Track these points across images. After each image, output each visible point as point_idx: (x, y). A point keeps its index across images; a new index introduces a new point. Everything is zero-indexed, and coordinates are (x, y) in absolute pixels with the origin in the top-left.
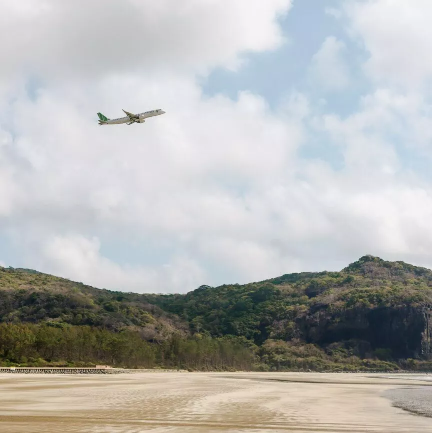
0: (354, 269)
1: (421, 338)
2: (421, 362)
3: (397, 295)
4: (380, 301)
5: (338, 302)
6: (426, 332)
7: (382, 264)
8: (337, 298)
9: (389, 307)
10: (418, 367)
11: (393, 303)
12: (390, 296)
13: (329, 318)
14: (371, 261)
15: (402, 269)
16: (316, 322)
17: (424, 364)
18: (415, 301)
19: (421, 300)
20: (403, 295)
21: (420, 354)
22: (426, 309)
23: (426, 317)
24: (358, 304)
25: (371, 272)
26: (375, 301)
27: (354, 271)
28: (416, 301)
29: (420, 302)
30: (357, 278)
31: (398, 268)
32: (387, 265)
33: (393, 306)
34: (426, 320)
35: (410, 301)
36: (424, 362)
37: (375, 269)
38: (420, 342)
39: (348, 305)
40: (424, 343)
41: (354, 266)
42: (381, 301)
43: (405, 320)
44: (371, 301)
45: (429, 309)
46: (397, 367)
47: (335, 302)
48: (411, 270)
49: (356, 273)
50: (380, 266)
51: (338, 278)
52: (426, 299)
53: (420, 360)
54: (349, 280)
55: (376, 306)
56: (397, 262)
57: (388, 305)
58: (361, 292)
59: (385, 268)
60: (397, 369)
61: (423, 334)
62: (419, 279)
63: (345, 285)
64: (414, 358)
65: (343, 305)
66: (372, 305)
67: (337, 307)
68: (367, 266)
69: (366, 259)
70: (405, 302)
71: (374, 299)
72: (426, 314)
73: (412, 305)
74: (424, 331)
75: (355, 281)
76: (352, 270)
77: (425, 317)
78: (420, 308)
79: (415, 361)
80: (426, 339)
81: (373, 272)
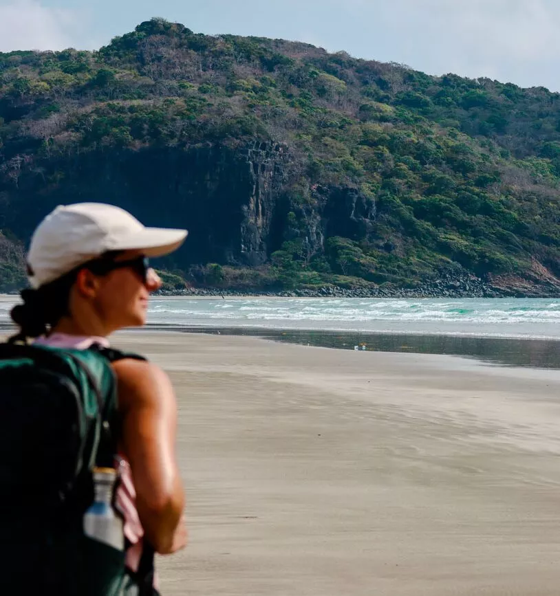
0: (121, 52)
1: (241, 217)
2: (238, 272)
3: (194, 121)
4: (155, 134)
5: (66, 134)
6: (252, 206)
7: (186, 41)
8: (64, 123)
9: (174, 149)
10: (230, 283)
11: (184, 139)
12: (180, 123)
13: (39, 170)
14: (162, 33)
15: (230, 55)
16: (12, 180)
17: (241, 276)
18: (233, 136)
19: (246, 132)
20: (207, 121)
21: (237, 254)
22: (257, 154)
23: (256, 171)
24: (106, 140)
25: (159, 59)
26: (145, 132)
27: (120, 57)
28: (236, 136)
29: (245, 137)
30: (123, 74)
31: (222, 53)
32: (199, 44)
33: (184, 144)
34: (254, 177)
35: (223, 135)
36: (245, 271)
37: (168, 52)
38: (240, 227)
39: (84, 142)
40: (249, 230)
41: (123, 45)
42: (160, 133)
43: (208, 177)
44: (137, 133)
45: (263, 153)
46: (182, 281)
47: (58, 133)
48: (253, 57)
49: (123, 62)
50: (181, 46)
51: (79, 75)
52: (260, 130)
53: (235, 266)
54: (101, 80)
55: (147, 145)
56: (223, 36)
57: (173, 143)
58: (121, 110)
59: (191, 51)
60: (183, 287)
61: (245, 208)
62: (263, 80)
63: (91, 93)
64: (224, 263)
65: (74, 142)
66: (137, 143)
67: (61, 146)
68: (152, 45)
69: (151, 28)
70: (210, 136)
71: (143, 129)
72: (255, 166)
73: (226, 143)
74: (248, 203)
75: (116, 83)
76: (116, 55)
77: (252, 170)
78: (242, 152)
79: (225, 269)
80: (252, 220)
81: (164, 60)
